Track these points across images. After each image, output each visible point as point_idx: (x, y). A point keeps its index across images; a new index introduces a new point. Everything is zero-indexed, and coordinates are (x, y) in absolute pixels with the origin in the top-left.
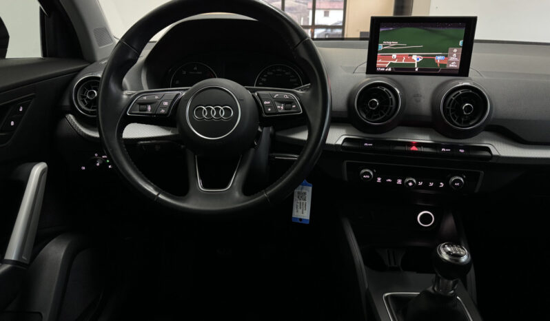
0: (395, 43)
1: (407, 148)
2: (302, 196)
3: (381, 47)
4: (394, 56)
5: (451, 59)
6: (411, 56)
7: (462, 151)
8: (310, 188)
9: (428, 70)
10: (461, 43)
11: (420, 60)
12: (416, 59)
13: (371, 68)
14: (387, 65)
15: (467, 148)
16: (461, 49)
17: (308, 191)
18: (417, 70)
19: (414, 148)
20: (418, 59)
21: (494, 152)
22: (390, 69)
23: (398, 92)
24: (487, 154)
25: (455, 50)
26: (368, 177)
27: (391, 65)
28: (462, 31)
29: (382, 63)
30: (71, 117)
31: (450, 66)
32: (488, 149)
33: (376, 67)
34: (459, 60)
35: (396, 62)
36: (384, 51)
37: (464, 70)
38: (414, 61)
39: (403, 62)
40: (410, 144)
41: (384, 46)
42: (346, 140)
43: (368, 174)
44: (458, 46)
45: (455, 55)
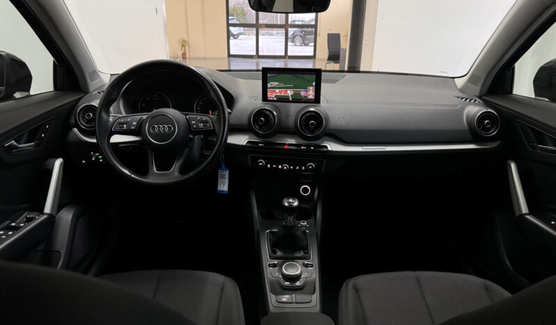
0: (277, 83)
1: (282, 147)
2: (223, 177)
3: (269, 85)
4: (277, 91)
5: (310, 93)
6: (287, 91)
7: (312, 148)
8: (228, 172)
9: (297, 100)
10: (314, 84)
11: (292, 93)
12: (290, 93)
13: (265, 98)
14: (274, 96)
15: (316, 146)
16: (314, 87)
17: (227, 173)
18: (291, 99)
19: (286, 147)
21: (330, 148)
22: (275, 99)
23: (275, 114)
24: (326, 149)
25: (311, 88)
26: (262, 164)
27: (276, 96)
28: (314, 77)
29: (271, 95)
30: (75, 130)
31: (309, 97)
32: (326, 147)
33: (267, 97)
34: (314, 94)
35: (278, 94)
36: (271, 88)
37: (317, 99)
39: (283, 95)
40: (284, 144)
41: (271, 85)
42: (248, 142)
43: (261, 162)
44: (312, 86)
45: (311, 90)
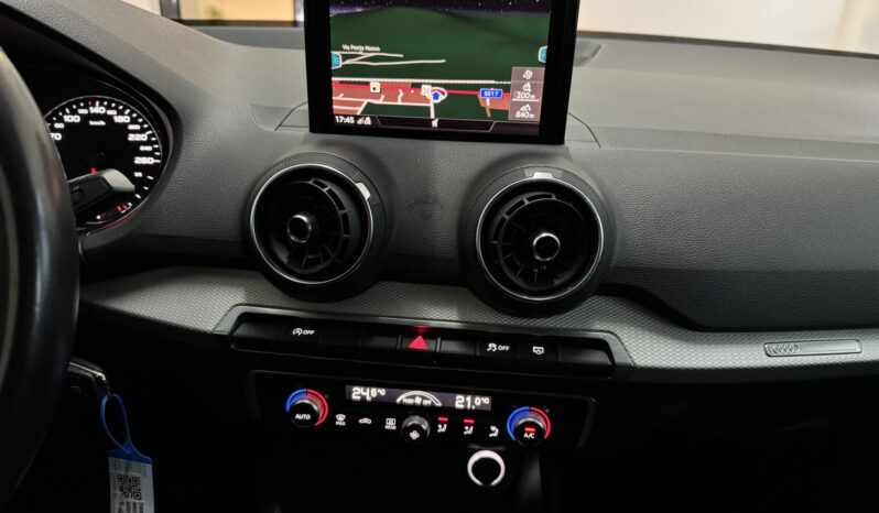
0: (374, 51)
2: (131, 486)
3: (337, 61)
4: (375, 84)
5: (519, 97)
6: (417, 86)
7: (538, 350)
8: (149, 468)
9: (462, 126)
10: (542, 54)
11: (442, 98)
12: (431, 94)
13: (321, 117)
14: (360, 110)
15: (553, 341)
16: (542, 70)
17: (145, 474)
18: (435, 124)
19: (419, 344)
20: (436, 97)
21: (621, 356)
22: (368, 121)
23: (366, 194)
24: (599, 358)
25: (528, 74)
26: (308, 417)
27: (370, 109)
28: (542, 23)
29: (348, 105)
31: (518, 115)
32: (602, 345)
33: (331, 115)
34: (539, 101)
35: (380, 102)
36: (347, 71)
37: (551, 126)
38: (428, 101)
39: (399, 103)
40: (410, 332)
41: (345, 57)
42: (245, 318)
43: (306, 410)
44: (534, 63)
45: (528, 85)
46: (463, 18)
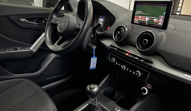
0: (141, 12)
4: (140, 17)
5: (160, 21)
6: (145, 18)
7: (142, 60)
9: (150, 25)
10: (164, 14)
11: (148, 20)
12: (147, 19)
14: (137, 21)
16: (164, 16)
18: (147, 24)
19: (127, 54)
20: (148, 19)
21: (153, 65)
22: (138, 23)
23: (127, 30)
25: (162, 17)
26: (112, 61)
28: (165, 8)
31: (159, 24)
33: (134, 21)
34: (163, 22)
35: (140, 20)
36: (137, 15)
37: (164, 26)
38: (146, 20)
39: (142, 20)
41: (137, 13)
42: (111, 45)
43: (113, 60)
44: (163, 15)
45: (161, 19)
46: (153, 7)
